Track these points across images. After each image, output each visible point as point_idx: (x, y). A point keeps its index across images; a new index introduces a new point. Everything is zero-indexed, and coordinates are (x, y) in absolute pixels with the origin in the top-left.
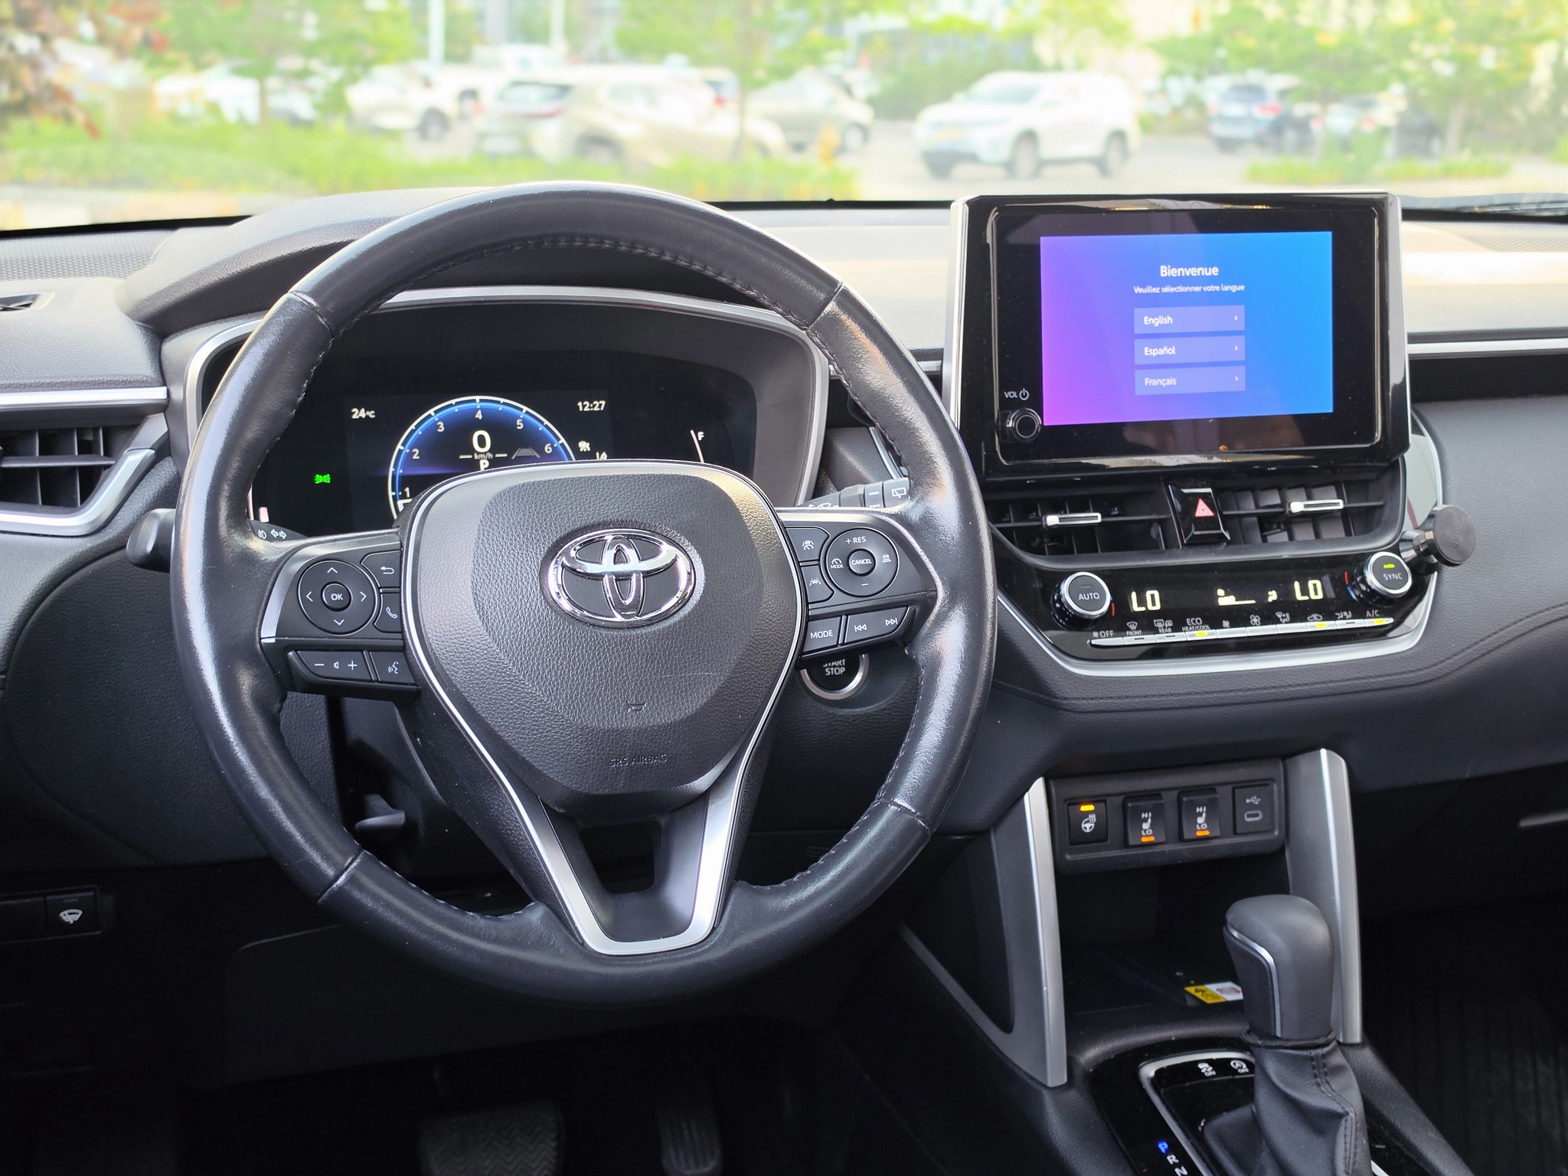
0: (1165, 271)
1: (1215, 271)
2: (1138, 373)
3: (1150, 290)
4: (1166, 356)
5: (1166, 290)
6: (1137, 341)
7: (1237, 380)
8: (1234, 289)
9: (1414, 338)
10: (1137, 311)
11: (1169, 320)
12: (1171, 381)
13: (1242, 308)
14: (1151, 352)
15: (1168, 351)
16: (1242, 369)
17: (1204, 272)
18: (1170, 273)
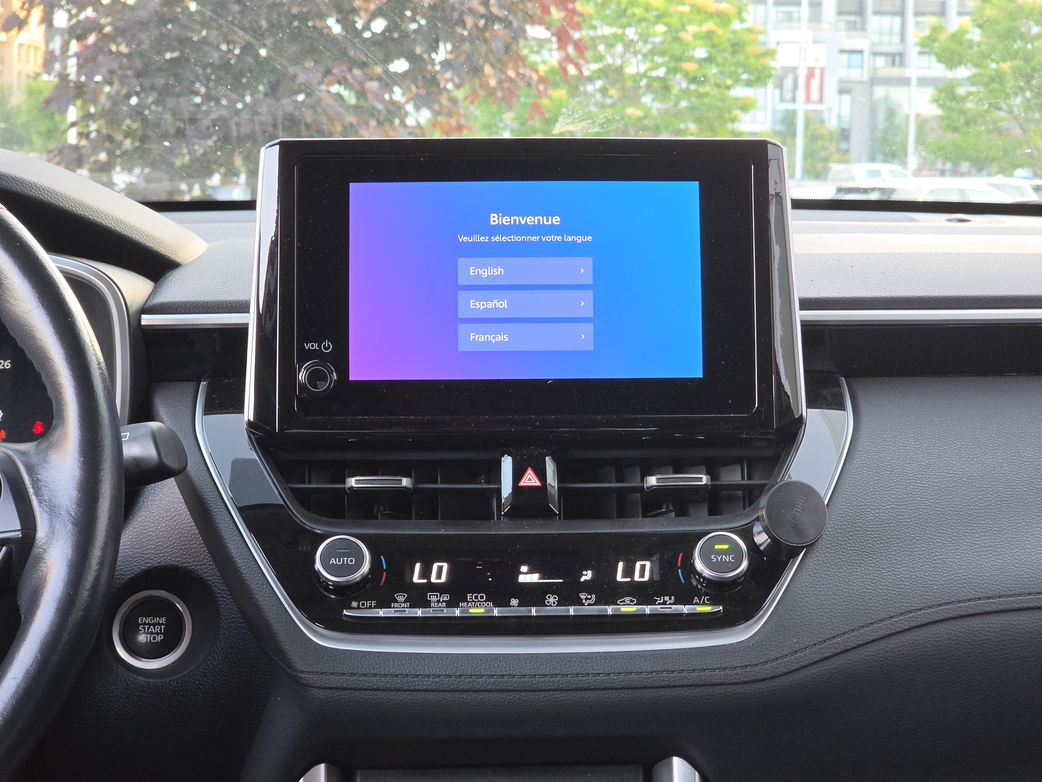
0: (494, 219)
1: (556, 220)
2: (461, 327)
3: (477, 238)
4: (495, 309)
5: (497, 239)
6: (461, 295)
7: (583, 338)
8: (580, 239)
10: (461, 261)
11: (499, 271)
12: (502, 338)
13: (589, 261)
14: (477, 305)
15: (499, 304)
16: (590, 326)
17: (543, 220)
18: (505, 221)
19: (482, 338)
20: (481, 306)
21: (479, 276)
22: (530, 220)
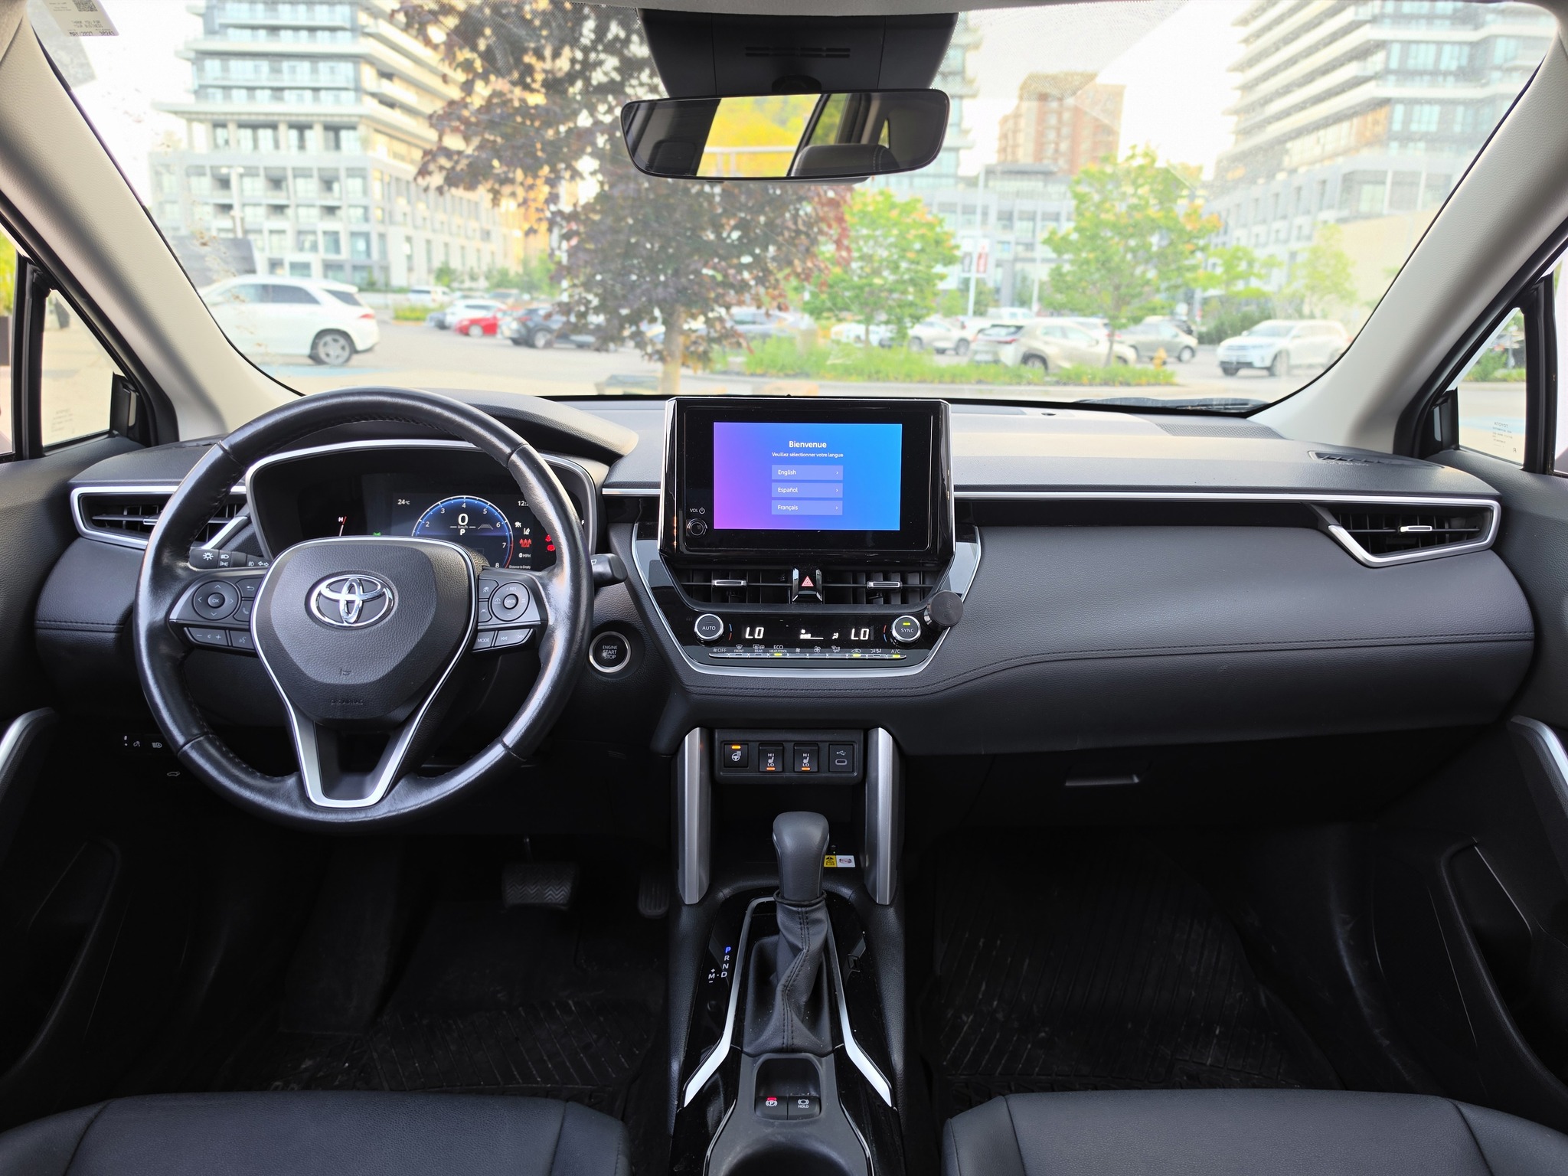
0: (791, 444)
1: (824, 445)
2: (774, 503)
3: (781, 455)
4: (791, 493)
5: (792, 455)
6: (774, 484)
7: (837, 509)
8: (836, 456)
9: (958, 488)
10: (774, 467)
11: (794, 472)
12: (795, 508)
13: (841, 467)
14: (782, 490)
15: (793, 490)
16: (841, 503)
17: (818, 445)
18: (797, 445)
19: (784, 508)
20: (784, 491)
21: (783, 475)
22: (810, 445)
